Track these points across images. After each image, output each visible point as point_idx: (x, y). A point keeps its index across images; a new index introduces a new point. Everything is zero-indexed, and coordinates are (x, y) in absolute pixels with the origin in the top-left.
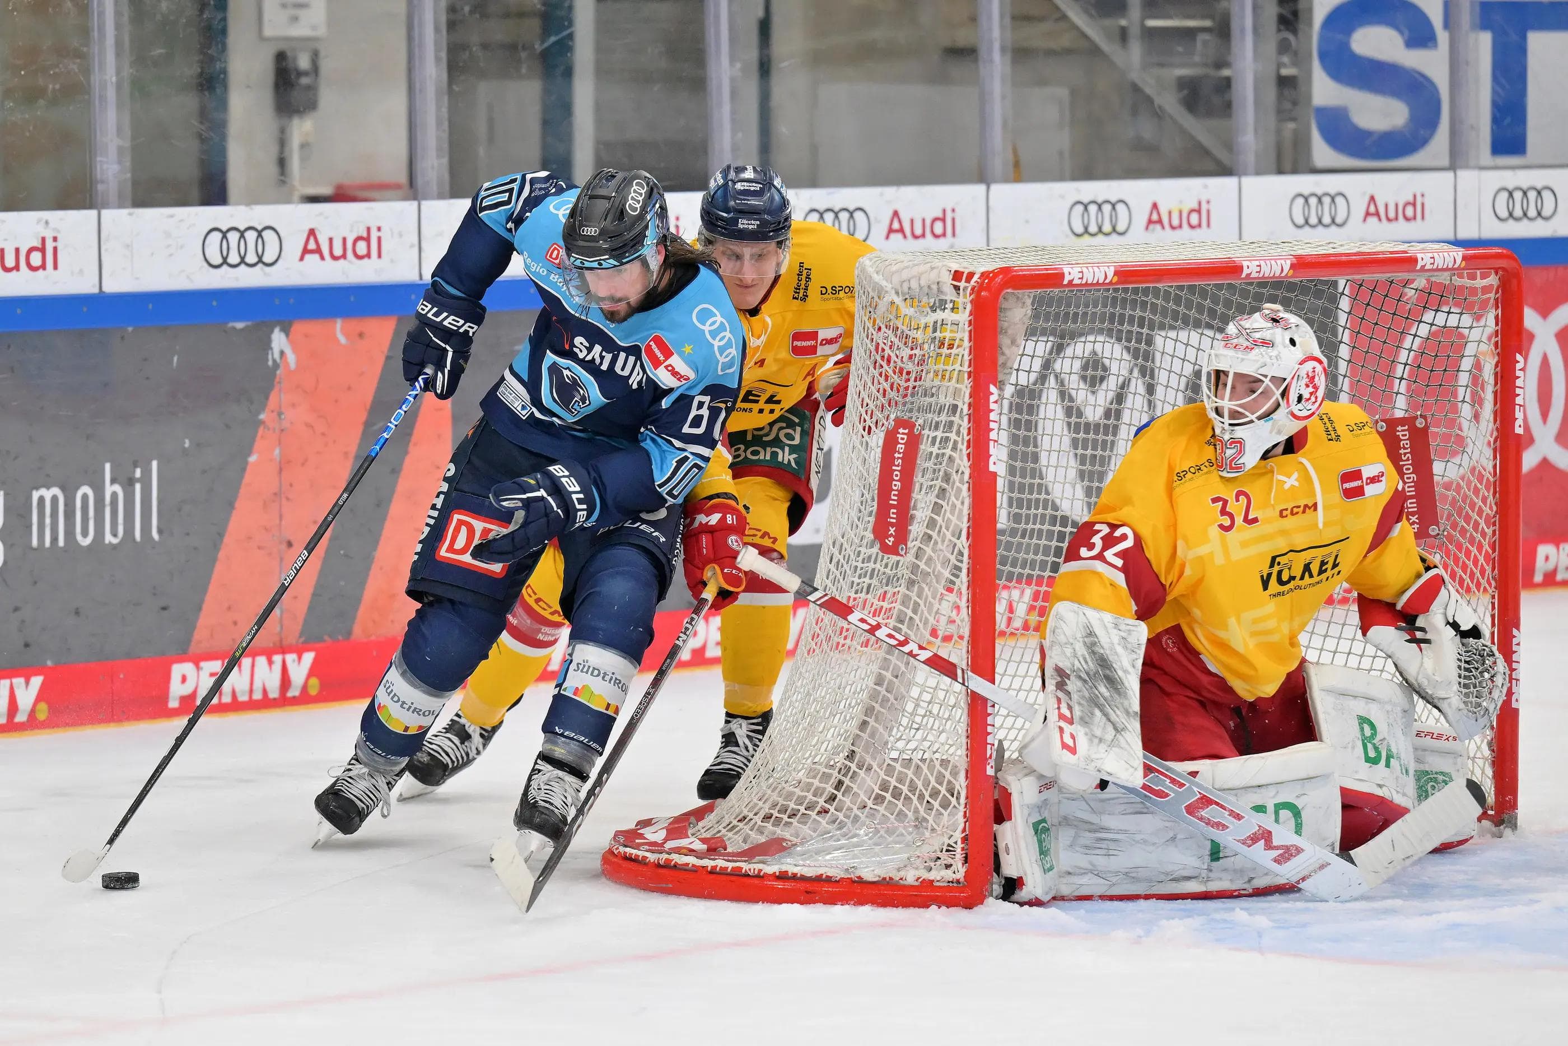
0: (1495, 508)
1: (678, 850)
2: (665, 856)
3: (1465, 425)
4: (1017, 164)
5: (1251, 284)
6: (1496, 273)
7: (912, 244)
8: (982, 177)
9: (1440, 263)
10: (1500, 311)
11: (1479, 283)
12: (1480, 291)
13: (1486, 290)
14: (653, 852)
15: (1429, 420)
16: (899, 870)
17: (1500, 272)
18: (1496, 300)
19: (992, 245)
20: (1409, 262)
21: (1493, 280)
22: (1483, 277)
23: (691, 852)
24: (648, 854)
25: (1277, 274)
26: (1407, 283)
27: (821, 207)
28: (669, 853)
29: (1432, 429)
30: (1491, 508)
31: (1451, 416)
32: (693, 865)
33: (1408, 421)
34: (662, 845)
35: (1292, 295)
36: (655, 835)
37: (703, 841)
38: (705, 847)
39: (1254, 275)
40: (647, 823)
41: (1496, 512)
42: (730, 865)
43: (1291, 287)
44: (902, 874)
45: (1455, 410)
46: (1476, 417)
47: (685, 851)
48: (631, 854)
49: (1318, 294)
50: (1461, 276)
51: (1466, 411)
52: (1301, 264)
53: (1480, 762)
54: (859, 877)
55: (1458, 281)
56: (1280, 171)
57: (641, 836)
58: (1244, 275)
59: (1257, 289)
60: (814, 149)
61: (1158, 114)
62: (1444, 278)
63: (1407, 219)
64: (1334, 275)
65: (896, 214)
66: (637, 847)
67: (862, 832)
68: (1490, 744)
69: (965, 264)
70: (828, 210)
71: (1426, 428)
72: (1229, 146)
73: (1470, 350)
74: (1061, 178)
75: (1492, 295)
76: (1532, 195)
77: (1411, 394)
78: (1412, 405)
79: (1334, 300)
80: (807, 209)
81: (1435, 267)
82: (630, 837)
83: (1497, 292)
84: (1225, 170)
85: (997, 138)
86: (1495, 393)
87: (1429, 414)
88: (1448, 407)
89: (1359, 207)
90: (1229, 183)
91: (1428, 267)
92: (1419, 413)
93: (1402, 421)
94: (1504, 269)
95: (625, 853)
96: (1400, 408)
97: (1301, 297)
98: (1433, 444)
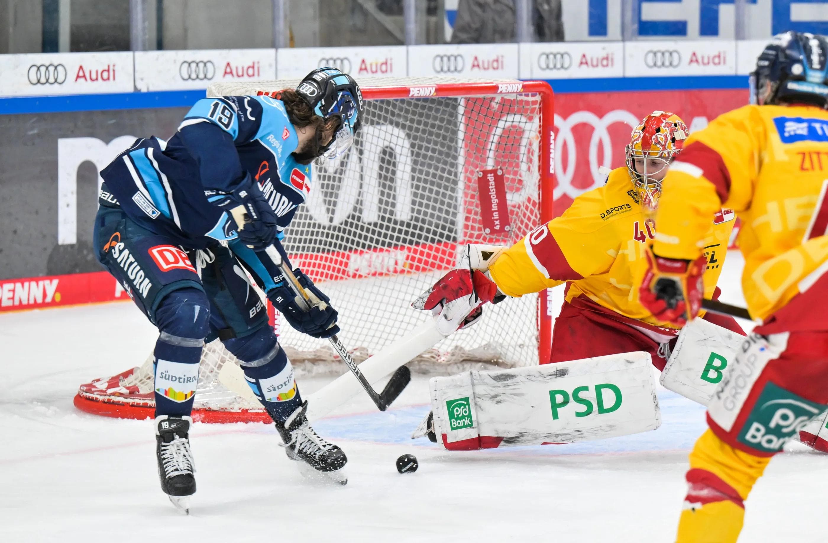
0: (539, 216)
1: (114, 394)
2: (107, 397)
3: (523, 174)
4: (292, 39)
5: (413, 99)
6: (540, 94)
7: (236, 79)
8: (274, 45)
9: (510, 89)
10: (541, 115)
11: (530, 99)
12: (530, 103)
13: (534, 103)
14: (101, 395)
15: (504, 171)
16: (230, 404)
17: (542, 94)
18: (540, 108)
19: (279, 79)
20: (494, 89)
21: (538, 98)
22: (533, 95)
23: (121, 395)
24: (98, 397)
25: (428, 95)
26: (493, 99)
27: (189, 60)
28: (110, 396)
29: (506, 176)
30: (536, 216)
31: (515, 169)
32: (123, 402)
33: (494, 172)
34: (105, 391)
35: (433, 106)
36: (102, 386)
37: (128, 388)
38: (128, 391)
39: (416, 95)
40: (98, 380)
41: (540, 218)
42: (141, 402)
43: (433, 101)
44: (232, 406)
45: (518, 166)
46: (529, 169)
47: (117, 394)
48: (89, 397)
49: (447, 105)
50: (521, 95)
51: (524, 167)
52: (440, 89)
53: (531, 348)
54: (209, 408)
55: (520, 98)
56: (428, 42)
57: (95, 387)
58: (410, 95)
59: (416, 102)
60: (185, 30)
61: (365, 13)
62: (512, 97)
63: (494, 68)
64: (457, 95)
65: (228, 64)
66: (92, 393)
67: (211, 385)
68: (537, 339)
69: (264, 89)
70: (193, 62)
71: (503, 175)
72: (403, 29)
73: (526, 135)
74: (314, 45)
75: (537, 106)
76: (559, 57)
77: (496, 157)
78: (497, 163)
79: (455, 107)
80: (182, 61)
81: (507, 91)
82: (90, 387)
83: (540, 104)
84: (400, 42)
85: (281, 26)
86: (539, 156)
87: (504, 168)
88: (514, 164)
89: (470, 62)
90: (402, 49)
91: (504, 91)
92: (499, 167)
93: (491, 172)
94: (544, 92)
95: (86, 396)
96: (490, 165)
97: (438, 107)
98: (507, 184)
